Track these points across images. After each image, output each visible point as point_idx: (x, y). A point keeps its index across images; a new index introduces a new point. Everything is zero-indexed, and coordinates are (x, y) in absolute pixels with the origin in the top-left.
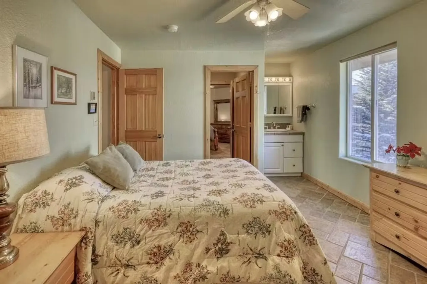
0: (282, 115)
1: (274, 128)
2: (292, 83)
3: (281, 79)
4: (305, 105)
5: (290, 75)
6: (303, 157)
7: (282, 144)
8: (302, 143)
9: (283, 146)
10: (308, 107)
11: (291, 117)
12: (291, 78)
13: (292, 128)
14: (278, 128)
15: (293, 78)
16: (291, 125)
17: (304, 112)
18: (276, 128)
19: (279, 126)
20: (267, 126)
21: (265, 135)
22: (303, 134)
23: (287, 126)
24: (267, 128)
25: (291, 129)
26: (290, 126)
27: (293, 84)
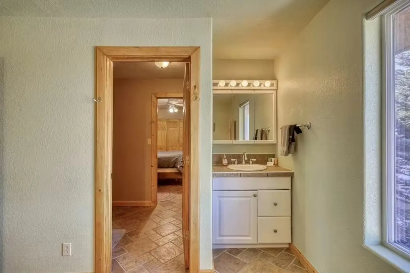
0: (264, 142)
1: (247, 162)
2: (277, 90)
3: (256, 83)
4: (293, 124)
5: (273, 78)
6: (291, 217)
7: (255, 193)
8: (290, 191)
9: (255, 196)
10: (298, 127)
11: (274, 145)
12: (274, 82)
13: (276, 163)
14: (254, 163)
15: (277, 82)
16: (276, 158)
17: (291, 137)
18: (251, 162)
19: (255, 160)
20: (236, 160)
21: (213, 177)
22: (291, 175)
23: (269, 159)
24: (236, 162)
25: (274, 164)
26: (273, 159)
27: (279, 91)
